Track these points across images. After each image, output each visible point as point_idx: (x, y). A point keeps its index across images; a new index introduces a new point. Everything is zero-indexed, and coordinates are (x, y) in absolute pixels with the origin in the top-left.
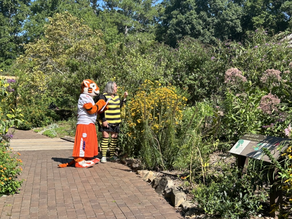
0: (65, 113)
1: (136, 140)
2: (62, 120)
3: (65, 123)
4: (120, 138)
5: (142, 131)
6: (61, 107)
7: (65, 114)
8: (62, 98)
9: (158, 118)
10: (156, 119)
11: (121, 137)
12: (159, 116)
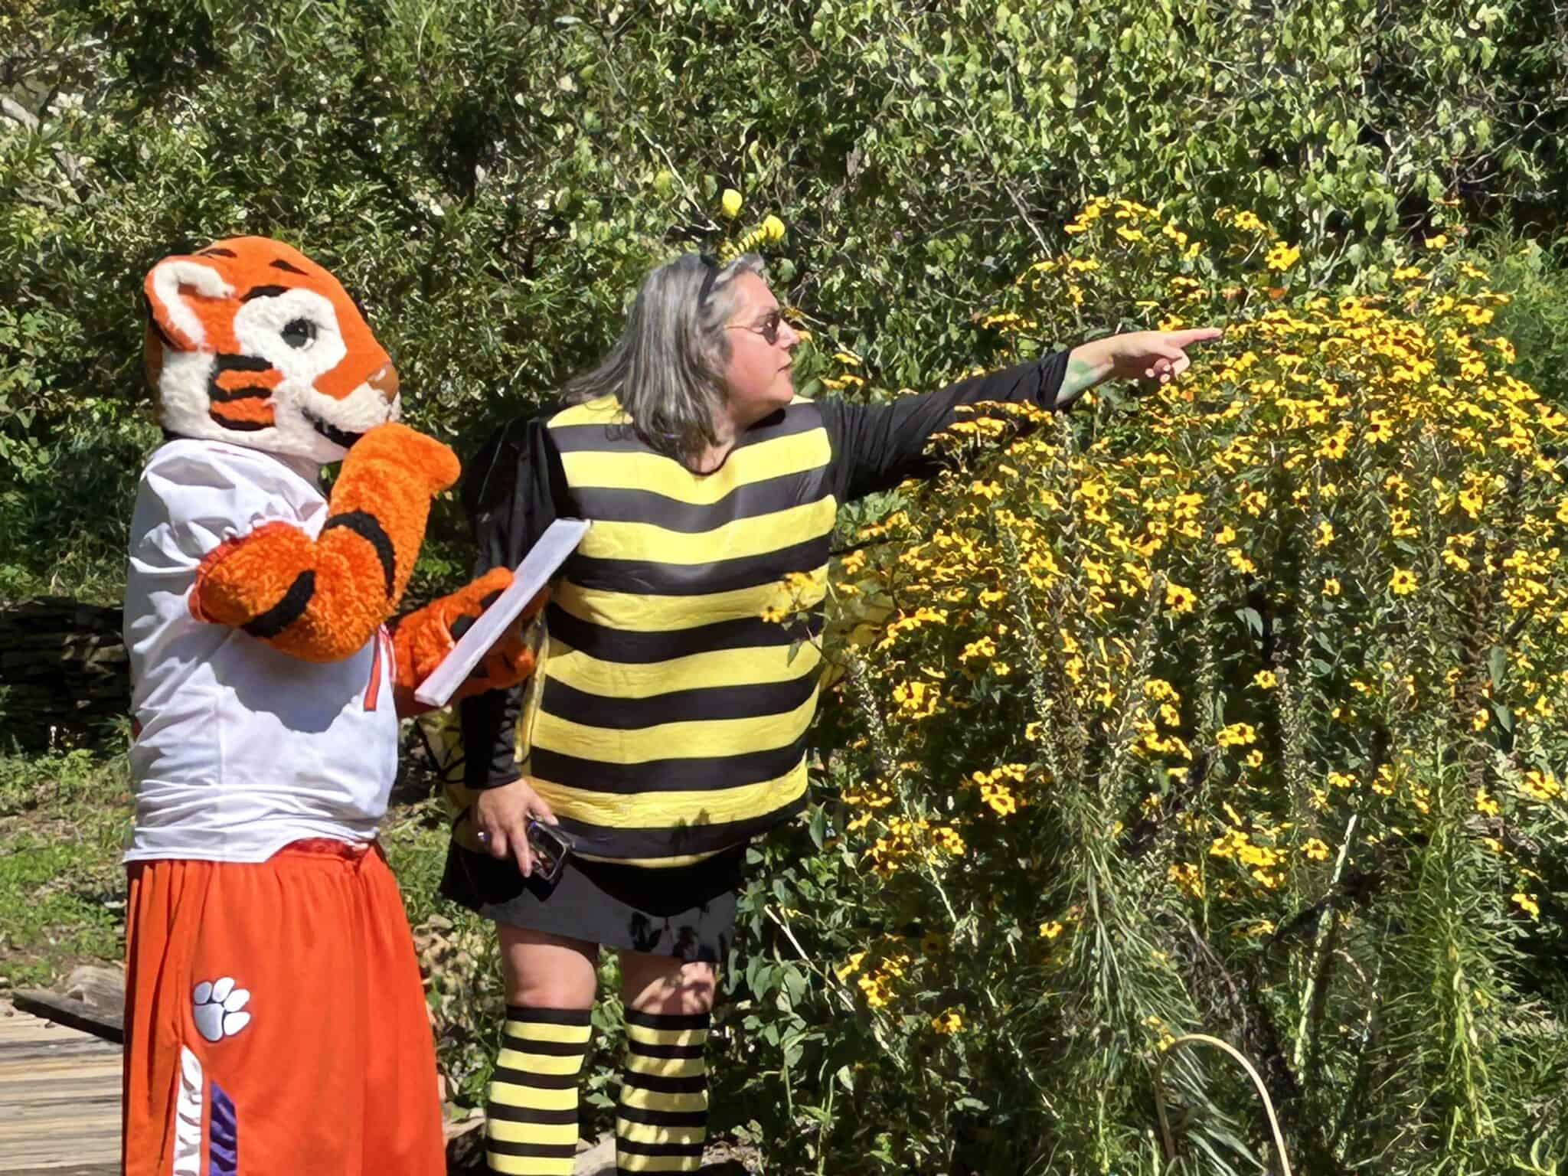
0: (80, 645)
1: (973, 1056)
2: (36, 747)
3: (75, 792)
4: (769, 1013)
5: (1049, 931)
6: (39, 569)
7: (77, 664)
8: (47, 440)
9: (1271, 741)
10: (1239, 752)
11: (783, 1004)
12: (1286, 710)
